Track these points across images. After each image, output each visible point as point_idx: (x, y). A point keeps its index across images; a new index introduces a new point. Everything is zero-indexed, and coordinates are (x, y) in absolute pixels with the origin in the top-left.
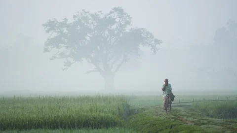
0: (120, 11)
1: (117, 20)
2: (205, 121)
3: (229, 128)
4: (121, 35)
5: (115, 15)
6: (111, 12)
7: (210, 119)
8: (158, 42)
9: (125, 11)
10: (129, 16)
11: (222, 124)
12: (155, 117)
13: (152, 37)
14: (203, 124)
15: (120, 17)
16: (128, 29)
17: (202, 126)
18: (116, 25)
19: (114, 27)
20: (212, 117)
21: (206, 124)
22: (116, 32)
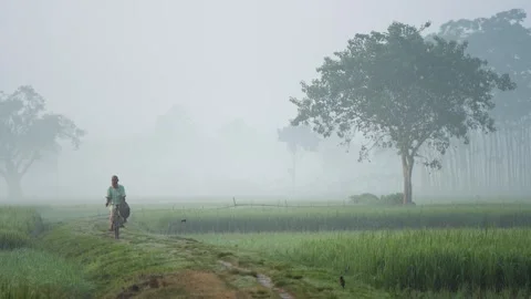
0: (28, 91)
1: (26, 103)
2: (144, 239)
3: (175, 246)
4: (31, 124)
5: (22, 97)
6: (16, 93)
7: (150, 235)
8: (81, 132)
9: (36, 91)
10: (41, 98)
11: (167, 242)
12: (76, 234)
13: (73, 126)
14: (141, 242)
15: (29, 99)
16: (40, 115)
17: (141, 245)
18: (24, 109)
19: (20, 112)
20: (152, 232)
21: (146, 241)
22: (23, 119)
